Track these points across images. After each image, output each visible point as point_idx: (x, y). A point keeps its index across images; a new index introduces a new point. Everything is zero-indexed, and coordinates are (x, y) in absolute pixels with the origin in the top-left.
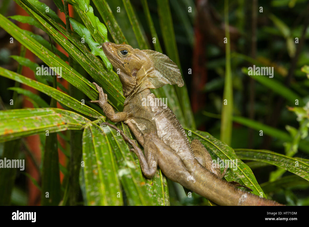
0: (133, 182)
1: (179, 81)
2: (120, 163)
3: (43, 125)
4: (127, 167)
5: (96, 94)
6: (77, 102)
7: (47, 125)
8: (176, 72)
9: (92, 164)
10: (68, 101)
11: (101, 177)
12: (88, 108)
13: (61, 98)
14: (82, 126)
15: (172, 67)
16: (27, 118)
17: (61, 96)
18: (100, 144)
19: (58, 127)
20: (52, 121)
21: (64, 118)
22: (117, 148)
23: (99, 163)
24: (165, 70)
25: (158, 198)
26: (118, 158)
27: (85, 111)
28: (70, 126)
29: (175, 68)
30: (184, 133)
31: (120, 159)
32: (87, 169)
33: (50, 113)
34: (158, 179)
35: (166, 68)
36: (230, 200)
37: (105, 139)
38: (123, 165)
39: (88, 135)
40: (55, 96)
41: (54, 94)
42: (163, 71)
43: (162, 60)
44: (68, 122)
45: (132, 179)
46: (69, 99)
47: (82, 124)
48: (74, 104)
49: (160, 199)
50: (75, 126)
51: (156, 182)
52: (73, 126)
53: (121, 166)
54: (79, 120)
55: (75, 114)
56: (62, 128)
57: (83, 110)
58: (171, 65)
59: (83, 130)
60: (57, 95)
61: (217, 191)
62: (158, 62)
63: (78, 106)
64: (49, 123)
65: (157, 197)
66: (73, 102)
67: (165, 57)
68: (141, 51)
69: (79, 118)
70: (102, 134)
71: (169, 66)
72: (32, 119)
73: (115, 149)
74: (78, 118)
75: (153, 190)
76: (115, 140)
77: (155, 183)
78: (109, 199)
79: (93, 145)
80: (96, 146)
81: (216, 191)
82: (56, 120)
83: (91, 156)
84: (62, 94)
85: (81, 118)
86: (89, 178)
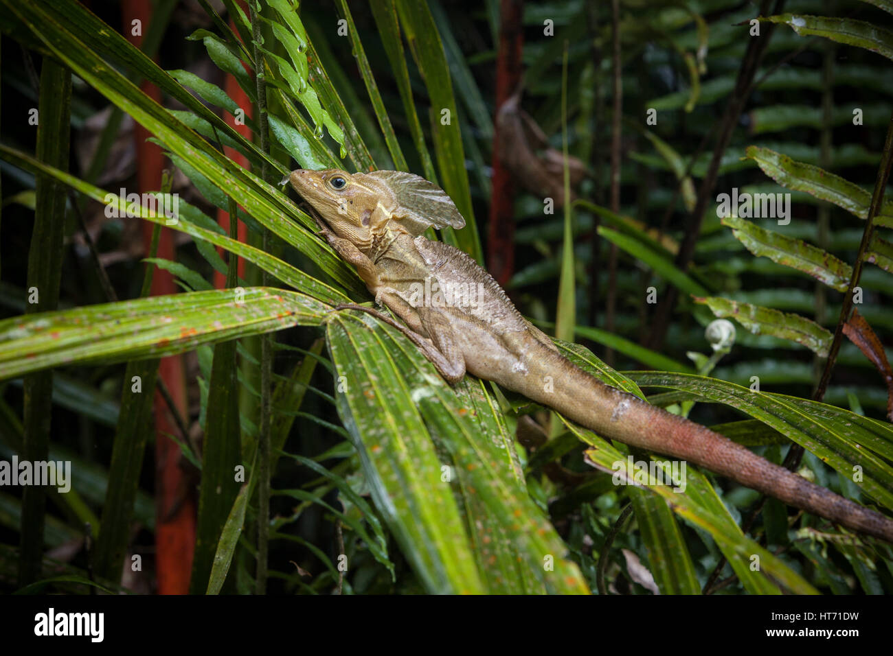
0: (445, 408)
1: (454, 219)
2: (412, 379)
3: (252, 318)
4: (426, 383)
5: (333, 262)
6: (304, 275)
7: (259, 317)
8: (444, 203)
9: (360, 381)
10: (288, 275)
11: (383, 402)
12: (326, 287)
13: (275, 268)
14: (321, 319)
15: (433, 194)
16: (219, 306)
17: (274, 264)
18: (367, 346)
19: (278, 321)
20: (266, 311)
21: (289, 303)
22: (400, 352)
23: (373, 378)
24: (421, 203)
25: (492, 436)
26: (405, 369)
27: (320, 293)
28: (301, 317)
29: (440, 195)
30: (499, 288)
31: (410, 371)
32: (350, 392)
33: (259, 295)
34: (484, 403)
35: (422, 199)
36: (597, 410)
37: (374, 337)
38: (417, 381)
39: (338, 333)
40: (264, 264)
41: (262, 260)
42: (417, 206)
43: (410, 185)
44: (297, 310)
45: (441, 403)
46: (288, 271)
47: (321, 315)
48: (299, 280)
49: (497, 439)
50: (311, 319)
51: (481, 409)
52: (307, 318)
53: (413, 384)
54: (314, 308)
55: (306, 298)
56: (287, 323)
57: (316, 292)
58: (430, 191)
59: (325, 325)
60: (266, 262)
61: (570, 393)
62: (403, 191)
63: (306, 283)
64: (261, 313)
65: (489, 435)
66: (297, 276)
67: (416, 179)
68: (367, 175)
69: (314, 305)
70: (365, 330)
71: (427, 193)
72: (228, 308)
73: (397, 355)
74: (311, 304)
75: (480, 423)
76: (391, 339)
77: (479, 410)
78: (408, 439)
79: (354, 349)
80: (359, 350)
81: (568, 391)
82: (273, 309)
83: (354, 367)
84: (275, 260)
85: (317, 304)
86: (358, 406)
